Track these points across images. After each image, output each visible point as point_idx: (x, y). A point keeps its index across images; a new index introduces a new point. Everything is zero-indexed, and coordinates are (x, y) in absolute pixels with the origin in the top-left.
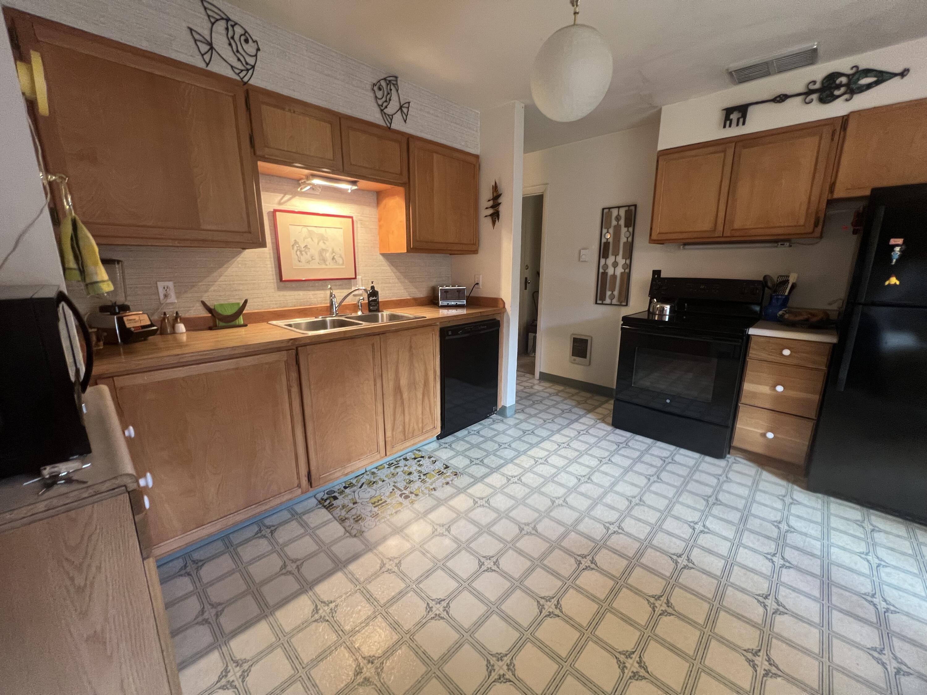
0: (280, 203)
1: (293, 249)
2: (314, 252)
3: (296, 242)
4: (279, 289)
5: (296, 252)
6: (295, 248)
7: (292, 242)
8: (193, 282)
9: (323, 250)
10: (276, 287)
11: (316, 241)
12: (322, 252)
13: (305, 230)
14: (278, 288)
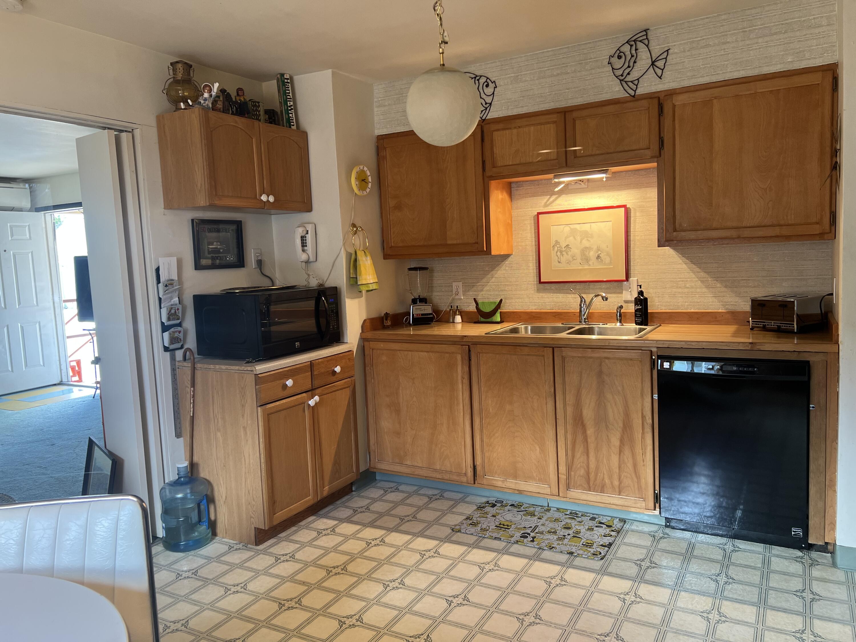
0: (546, 205)
1: (553, 249)
2: (575, 251)
3: (557, 242)
4: (539, 291)
5: (557, 252)
6: (556, 249)
7: (553, 243)
8: (474, 283)
9: (586, 248)
10: (536, 289)
11: (579, 238)
12: (585, 250)
13: (567, 229)
14: (537, 290)
